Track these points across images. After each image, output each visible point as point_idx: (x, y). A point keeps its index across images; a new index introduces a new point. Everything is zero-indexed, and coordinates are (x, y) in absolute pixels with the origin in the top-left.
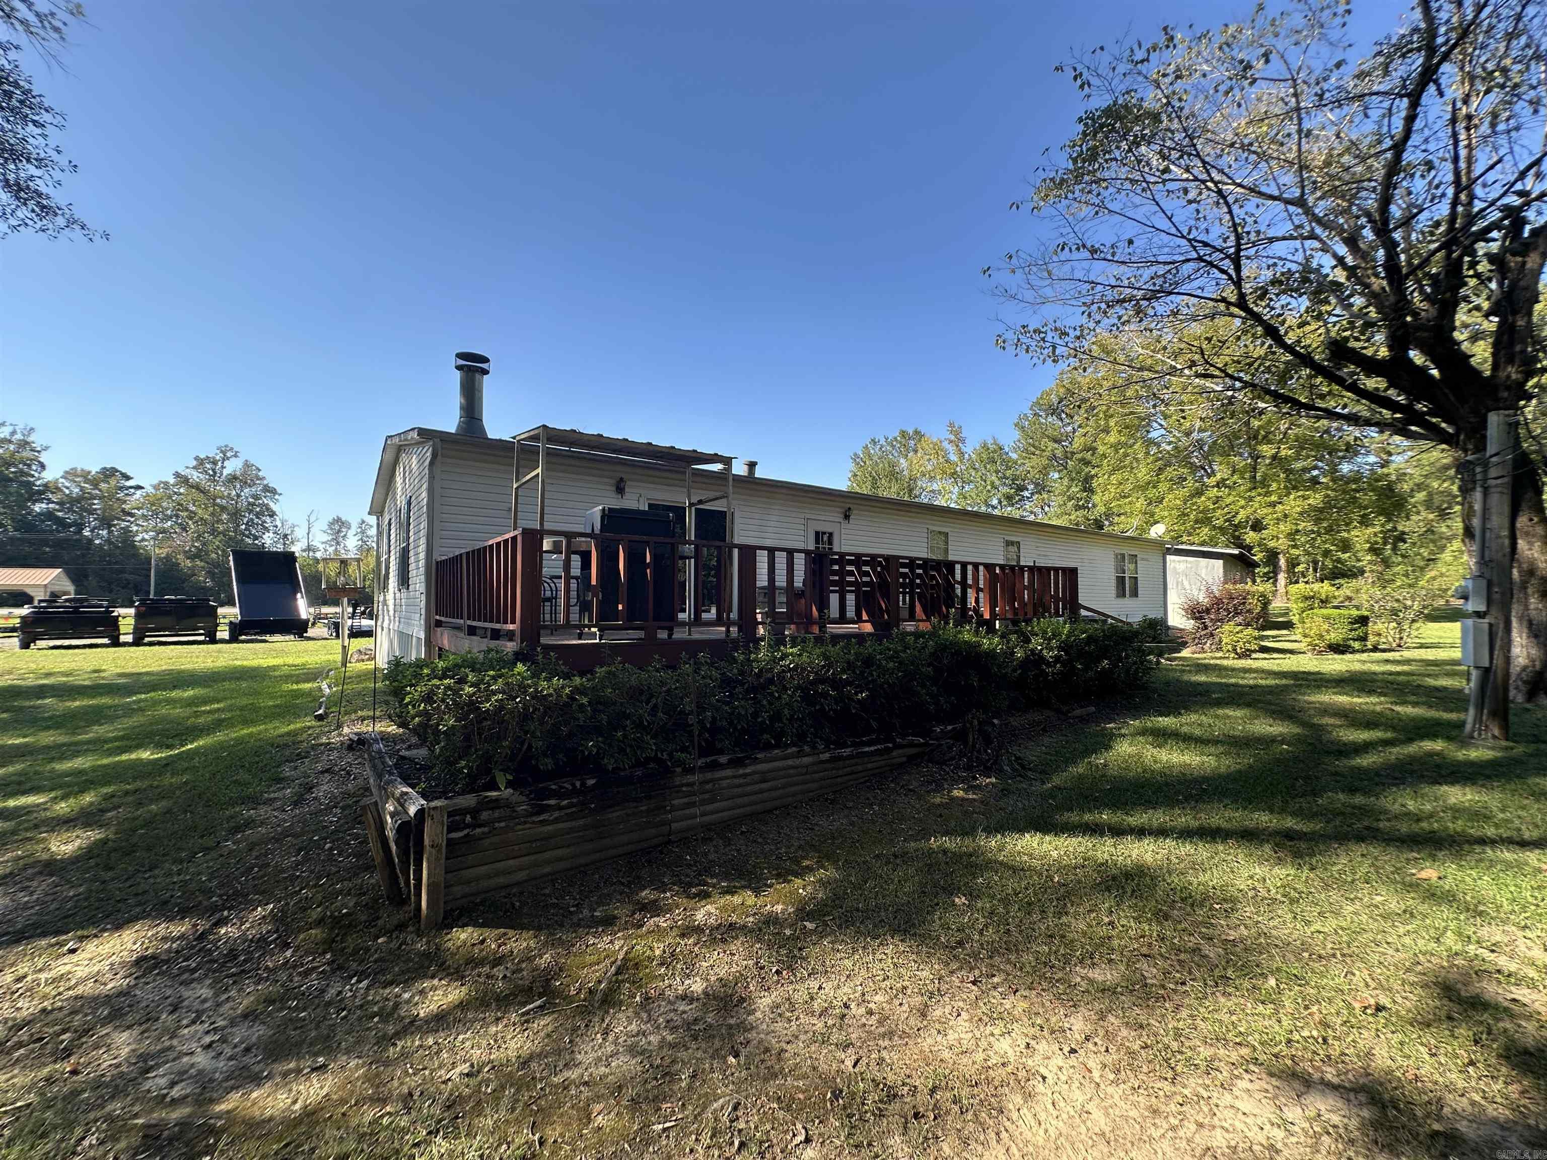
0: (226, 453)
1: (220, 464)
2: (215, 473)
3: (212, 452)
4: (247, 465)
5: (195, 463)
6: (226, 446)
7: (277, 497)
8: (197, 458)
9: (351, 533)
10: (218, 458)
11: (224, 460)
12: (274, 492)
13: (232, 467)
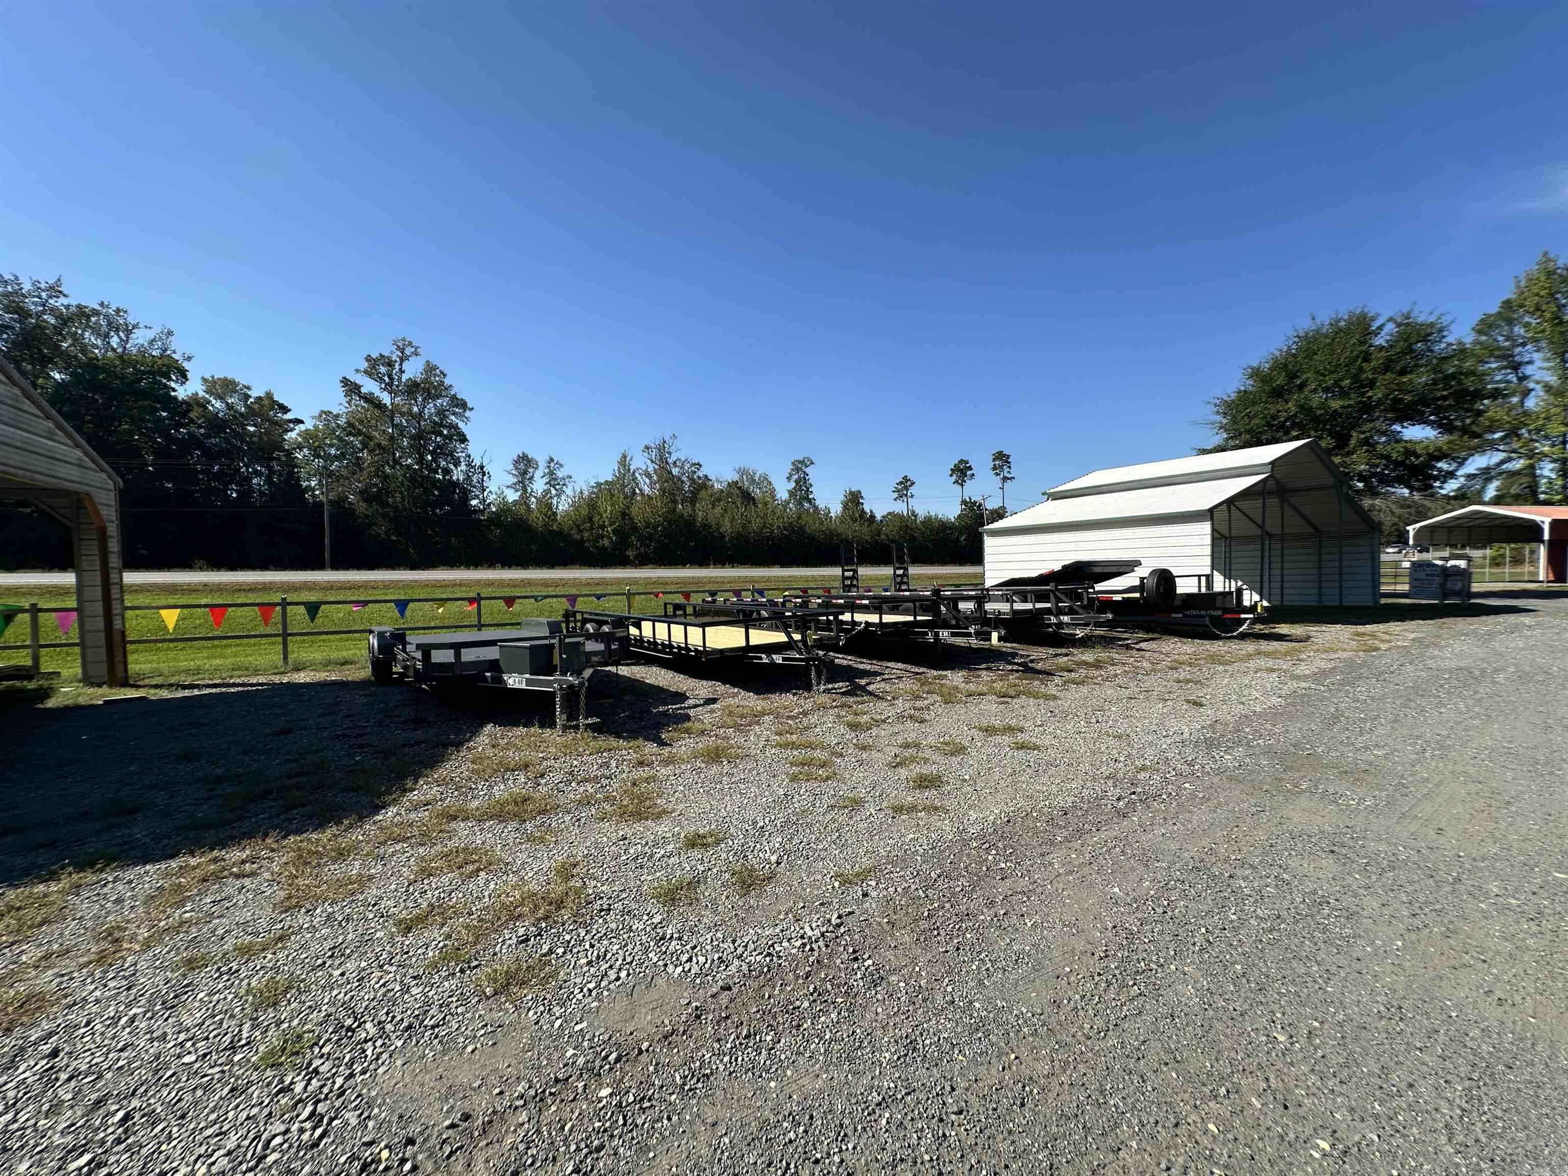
0: (405, 350)
1: (397, 366)
2: (391, 379)
3: (388, 350)
4: (430, 369)
5: (366, 365)
6: (403, 340)
7: (468, 413)
8: (368, 359)
9: (538, 474)
10: (394, 358)
11: (402, 361)
12: (464, 405)
13: (413, 370)
